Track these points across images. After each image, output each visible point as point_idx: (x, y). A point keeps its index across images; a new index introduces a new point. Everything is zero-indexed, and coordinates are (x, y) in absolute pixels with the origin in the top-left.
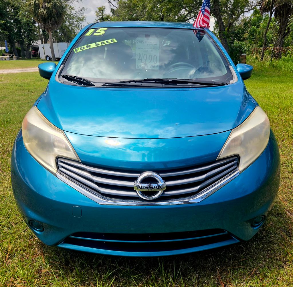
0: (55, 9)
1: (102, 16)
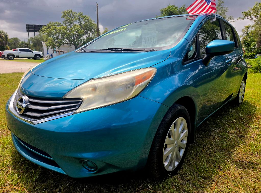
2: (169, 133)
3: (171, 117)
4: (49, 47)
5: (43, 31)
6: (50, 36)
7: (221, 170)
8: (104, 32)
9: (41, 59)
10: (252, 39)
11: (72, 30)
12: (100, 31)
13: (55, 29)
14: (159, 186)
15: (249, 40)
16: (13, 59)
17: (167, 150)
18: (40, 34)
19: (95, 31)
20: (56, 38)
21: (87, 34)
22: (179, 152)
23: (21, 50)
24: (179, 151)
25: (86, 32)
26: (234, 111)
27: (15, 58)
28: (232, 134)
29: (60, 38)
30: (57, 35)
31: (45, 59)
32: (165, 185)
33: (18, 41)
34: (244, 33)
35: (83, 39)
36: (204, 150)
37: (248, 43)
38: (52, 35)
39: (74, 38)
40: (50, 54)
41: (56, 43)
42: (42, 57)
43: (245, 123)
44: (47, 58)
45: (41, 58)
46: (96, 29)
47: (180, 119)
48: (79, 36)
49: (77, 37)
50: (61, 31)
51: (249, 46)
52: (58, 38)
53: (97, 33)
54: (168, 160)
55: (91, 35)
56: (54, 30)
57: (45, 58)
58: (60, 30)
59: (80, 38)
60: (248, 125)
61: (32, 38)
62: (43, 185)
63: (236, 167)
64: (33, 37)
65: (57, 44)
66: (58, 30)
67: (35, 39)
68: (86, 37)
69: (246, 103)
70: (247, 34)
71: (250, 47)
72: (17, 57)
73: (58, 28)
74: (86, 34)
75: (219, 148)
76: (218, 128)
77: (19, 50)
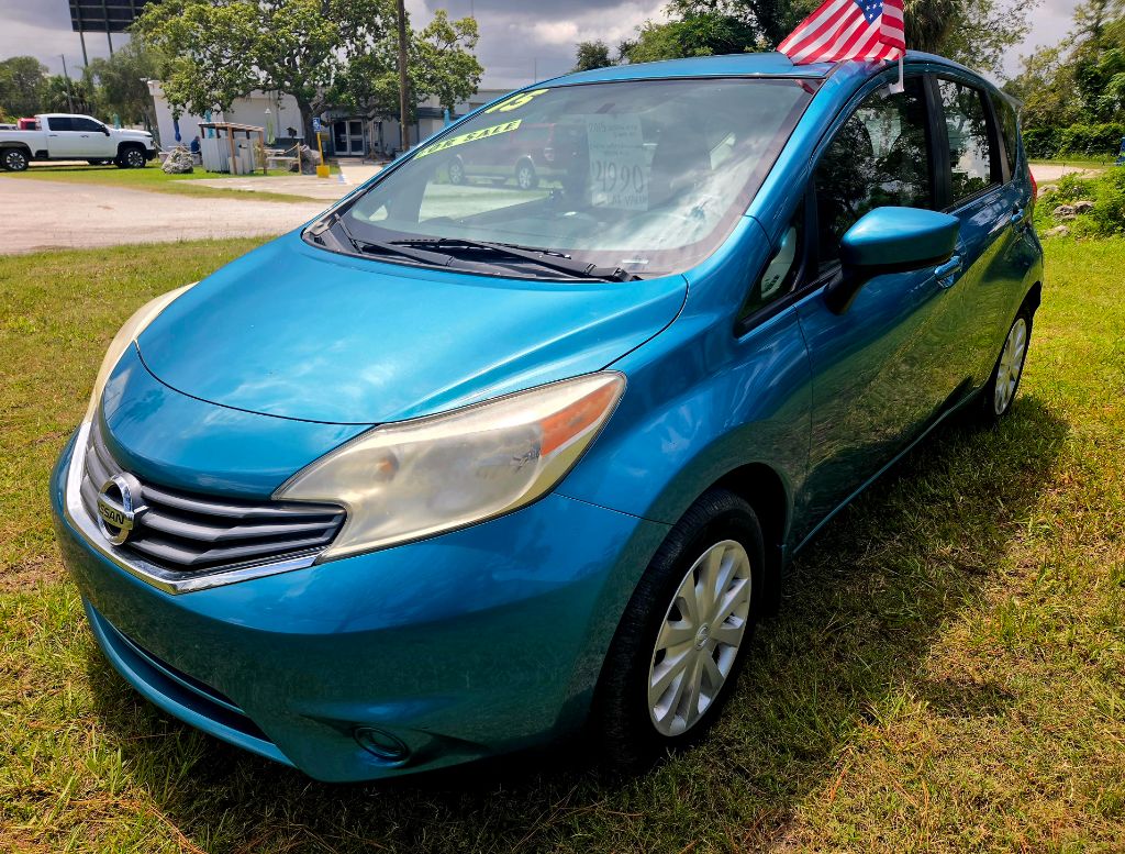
0: (926, 15)
1: (1095, 21)
2: (674, 605)
3: (680, 554)
4: (178, 106)
5: (149, 26)
6: (181, 52)
7: (871, 719)
8: (429, 31)
9: (148, 163)
10: (1117, 55)
11: (280, 24)
12: (411, 27)
13: (201, 18)
14: (632, 794)
15: (1102, 58)
16: (26, 168)
17: (667, 666)
18: (134, 43)
19: (388, 28)
20: (211, 62)
21: (352, 42)
22: (716, 662)
23: (55, 125)
24: (716, 656)
25: (344, 29)
26: (967, 451)
27: (33, 160)
28: (941, 560)
29: (225, 61)
30: (215, 47)
31: (168, 166)
32: (656, 788)
33: (38, 74)
34: (1082, 28)
35: (334, 67)
36: (818, 638)
37: (1097, 77)
38: (190, 47)
39: (295, 63)
40: (188, 139)
41: (213, 86)
42: (151, 155)
43: (1003, 508)
44: (174, 159)
45: (150, 160)
46: (394, 15)
47: (716, 551)
48: (317, 50)
49: (306, 57)
50: (229, 26)
51: (1097, 92)
52: (219, 64)
53: (397, 35)
54: (671, 699)
55: (374, 45)
56: (196, 24)
57: (168, 161)
58: (227, 22)
59: (320, 60)
60: (1014, 517)
61: (100, 64)
62: (220, 792)
63: (929, 708)
64: (106, 56)
65: (217, 93)
66: (215, 24)
67: (115, 69)
68: (348, 53)
69: (1027, 409)
70: (1097, 30)
71: (1104, 98)
72: (43, 155)
73: (216, 14)
74: (347, 41)
75: (877, 627)
76: (890, 532)
77: (45, 125)
